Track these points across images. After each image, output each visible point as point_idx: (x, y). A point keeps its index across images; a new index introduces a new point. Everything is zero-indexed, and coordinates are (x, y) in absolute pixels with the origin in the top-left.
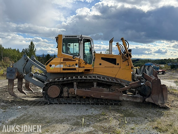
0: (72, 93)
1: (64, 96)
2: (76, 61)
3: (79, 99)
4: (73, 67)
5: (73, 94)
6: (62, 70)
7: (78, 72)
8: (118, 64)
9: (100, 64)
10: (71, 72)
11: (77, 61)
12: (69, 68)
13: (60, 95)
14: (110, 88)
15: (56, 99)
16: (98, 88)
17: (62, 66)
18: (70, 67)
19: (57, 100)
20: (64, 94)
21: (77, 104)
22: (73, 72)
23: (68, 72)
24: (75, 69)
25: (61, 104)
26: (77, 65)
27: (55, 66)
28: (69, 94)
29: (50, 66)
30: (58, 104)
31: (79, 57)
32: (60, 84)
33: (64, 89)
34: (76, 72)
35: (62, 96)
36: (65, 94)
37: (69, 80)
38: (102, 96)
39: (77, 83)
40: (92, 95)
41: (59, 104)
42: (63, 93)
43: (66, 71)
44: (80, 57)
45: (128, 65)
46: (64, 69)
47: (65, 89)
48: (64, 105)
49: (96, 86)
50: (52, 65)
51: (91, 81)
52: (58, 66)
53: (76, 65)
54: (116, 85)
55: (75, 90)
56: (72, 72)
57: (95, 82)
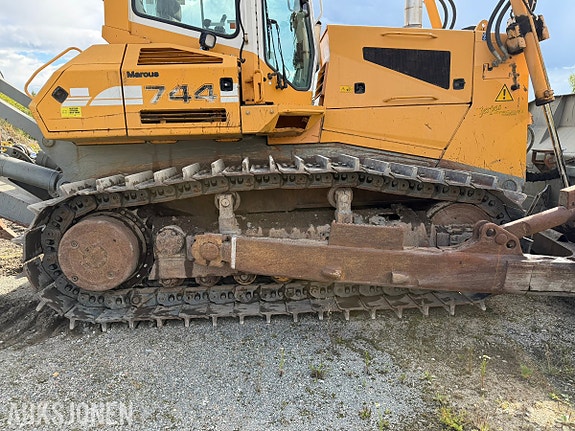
0: (208, 262)
1: (163, 274)
2: (220, 60)
3: (255, 287)
4: (206, 102)
5: (218, 263)
6: (135, 121)
7: (237, 130)
8: (460, 84)
9: (360, 88)
10: (194, 132)
11: (230, 63)
12: (180, 105)
13: (138, 270)
14: (428, 221)
15: (121, 294)
16: (360, 224)
17: (137, 96)
18: (186, 98)
19: (127, 297)
20: (163, 264)
21: (246, 318)
22: (208, 131)
23: (176, 132)
24: (220, 114)
25: (147, 323)
26: (230, 88)
27: (93, 94)
28: (189, 264)
29: (55, 95)
30: (132, 326)
31: (236, 43)
32: (133, 208)
33: (158, 238)
34: (224, 131)
35: (152, 276)
36: (170, 266)
37: (186, 186)
38: (398, 277)
39: (234, 198)
40: (337, 273)
41: (138, 324)
42: (154, 260)
43: (164, 124)
44: (245, 41)
45: (514, 88)
46: (148, 116)
47: (168, 237)
48: (168, 330)
49: (348, 211)
50: (73, 92)
51: (315, 185)
52: (110, 97)
53: (223, 88)
54: (465, 199)
55: (228, 240)
56: (199, 131)
57: (344, 188)
